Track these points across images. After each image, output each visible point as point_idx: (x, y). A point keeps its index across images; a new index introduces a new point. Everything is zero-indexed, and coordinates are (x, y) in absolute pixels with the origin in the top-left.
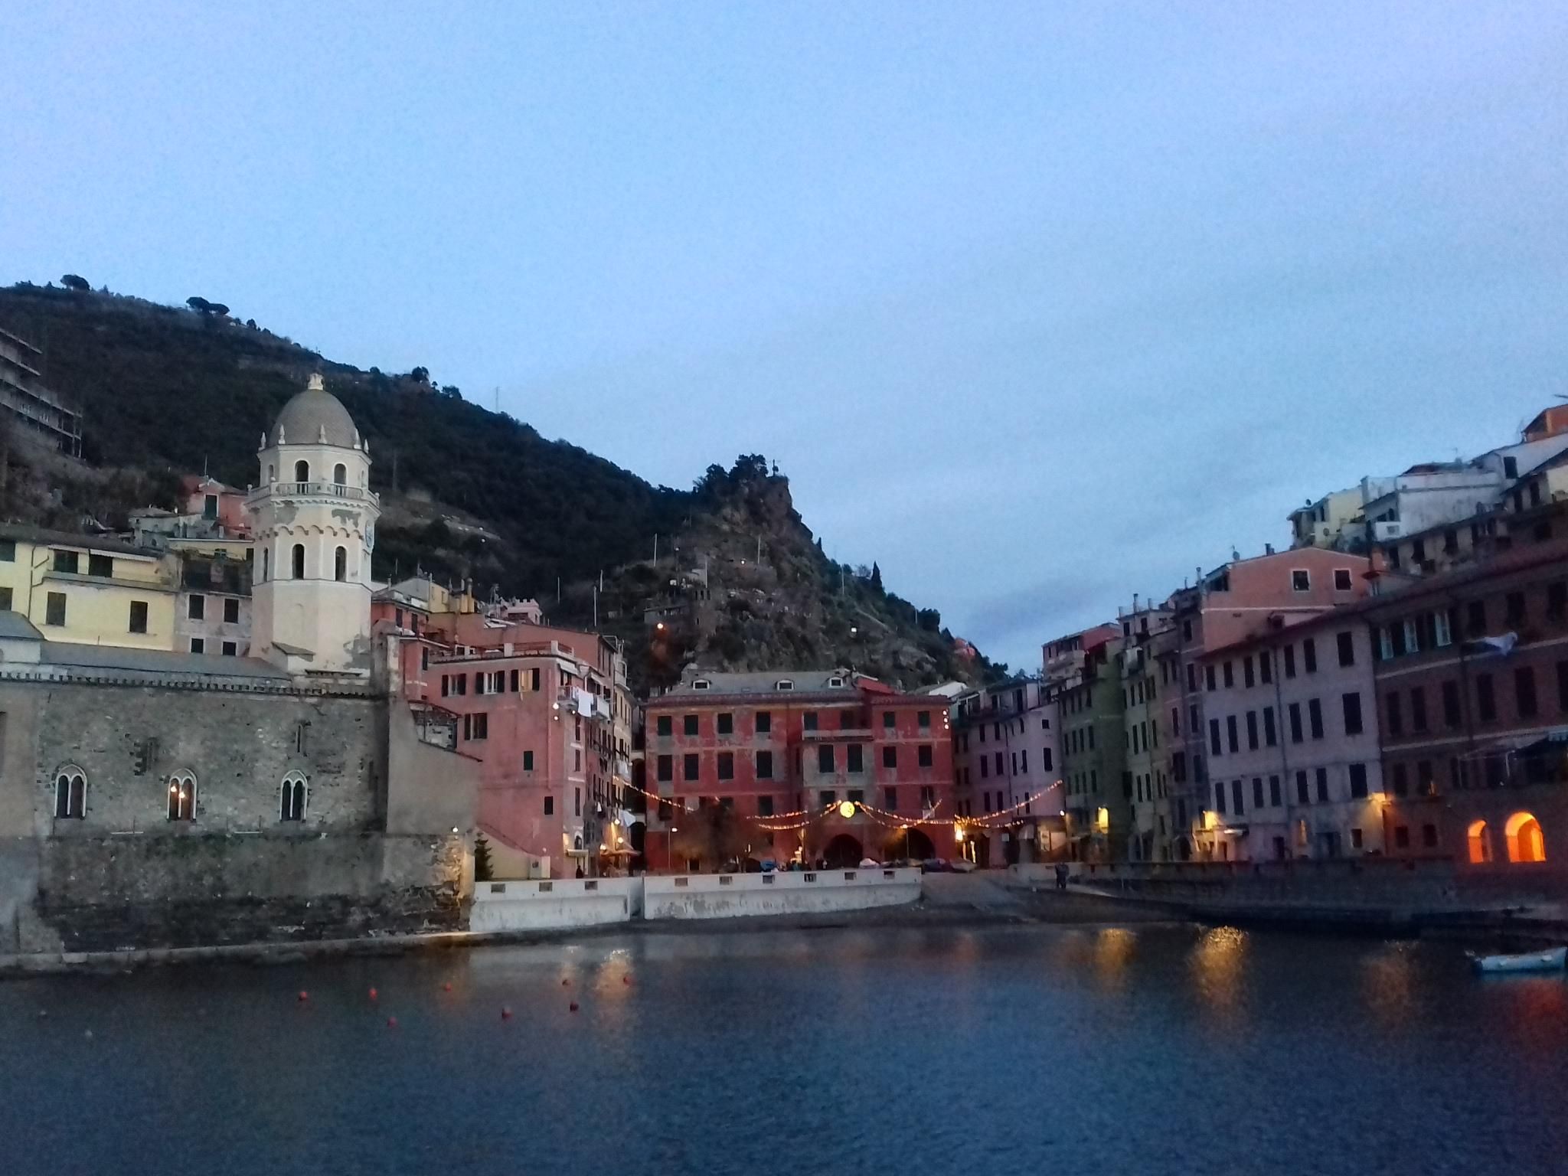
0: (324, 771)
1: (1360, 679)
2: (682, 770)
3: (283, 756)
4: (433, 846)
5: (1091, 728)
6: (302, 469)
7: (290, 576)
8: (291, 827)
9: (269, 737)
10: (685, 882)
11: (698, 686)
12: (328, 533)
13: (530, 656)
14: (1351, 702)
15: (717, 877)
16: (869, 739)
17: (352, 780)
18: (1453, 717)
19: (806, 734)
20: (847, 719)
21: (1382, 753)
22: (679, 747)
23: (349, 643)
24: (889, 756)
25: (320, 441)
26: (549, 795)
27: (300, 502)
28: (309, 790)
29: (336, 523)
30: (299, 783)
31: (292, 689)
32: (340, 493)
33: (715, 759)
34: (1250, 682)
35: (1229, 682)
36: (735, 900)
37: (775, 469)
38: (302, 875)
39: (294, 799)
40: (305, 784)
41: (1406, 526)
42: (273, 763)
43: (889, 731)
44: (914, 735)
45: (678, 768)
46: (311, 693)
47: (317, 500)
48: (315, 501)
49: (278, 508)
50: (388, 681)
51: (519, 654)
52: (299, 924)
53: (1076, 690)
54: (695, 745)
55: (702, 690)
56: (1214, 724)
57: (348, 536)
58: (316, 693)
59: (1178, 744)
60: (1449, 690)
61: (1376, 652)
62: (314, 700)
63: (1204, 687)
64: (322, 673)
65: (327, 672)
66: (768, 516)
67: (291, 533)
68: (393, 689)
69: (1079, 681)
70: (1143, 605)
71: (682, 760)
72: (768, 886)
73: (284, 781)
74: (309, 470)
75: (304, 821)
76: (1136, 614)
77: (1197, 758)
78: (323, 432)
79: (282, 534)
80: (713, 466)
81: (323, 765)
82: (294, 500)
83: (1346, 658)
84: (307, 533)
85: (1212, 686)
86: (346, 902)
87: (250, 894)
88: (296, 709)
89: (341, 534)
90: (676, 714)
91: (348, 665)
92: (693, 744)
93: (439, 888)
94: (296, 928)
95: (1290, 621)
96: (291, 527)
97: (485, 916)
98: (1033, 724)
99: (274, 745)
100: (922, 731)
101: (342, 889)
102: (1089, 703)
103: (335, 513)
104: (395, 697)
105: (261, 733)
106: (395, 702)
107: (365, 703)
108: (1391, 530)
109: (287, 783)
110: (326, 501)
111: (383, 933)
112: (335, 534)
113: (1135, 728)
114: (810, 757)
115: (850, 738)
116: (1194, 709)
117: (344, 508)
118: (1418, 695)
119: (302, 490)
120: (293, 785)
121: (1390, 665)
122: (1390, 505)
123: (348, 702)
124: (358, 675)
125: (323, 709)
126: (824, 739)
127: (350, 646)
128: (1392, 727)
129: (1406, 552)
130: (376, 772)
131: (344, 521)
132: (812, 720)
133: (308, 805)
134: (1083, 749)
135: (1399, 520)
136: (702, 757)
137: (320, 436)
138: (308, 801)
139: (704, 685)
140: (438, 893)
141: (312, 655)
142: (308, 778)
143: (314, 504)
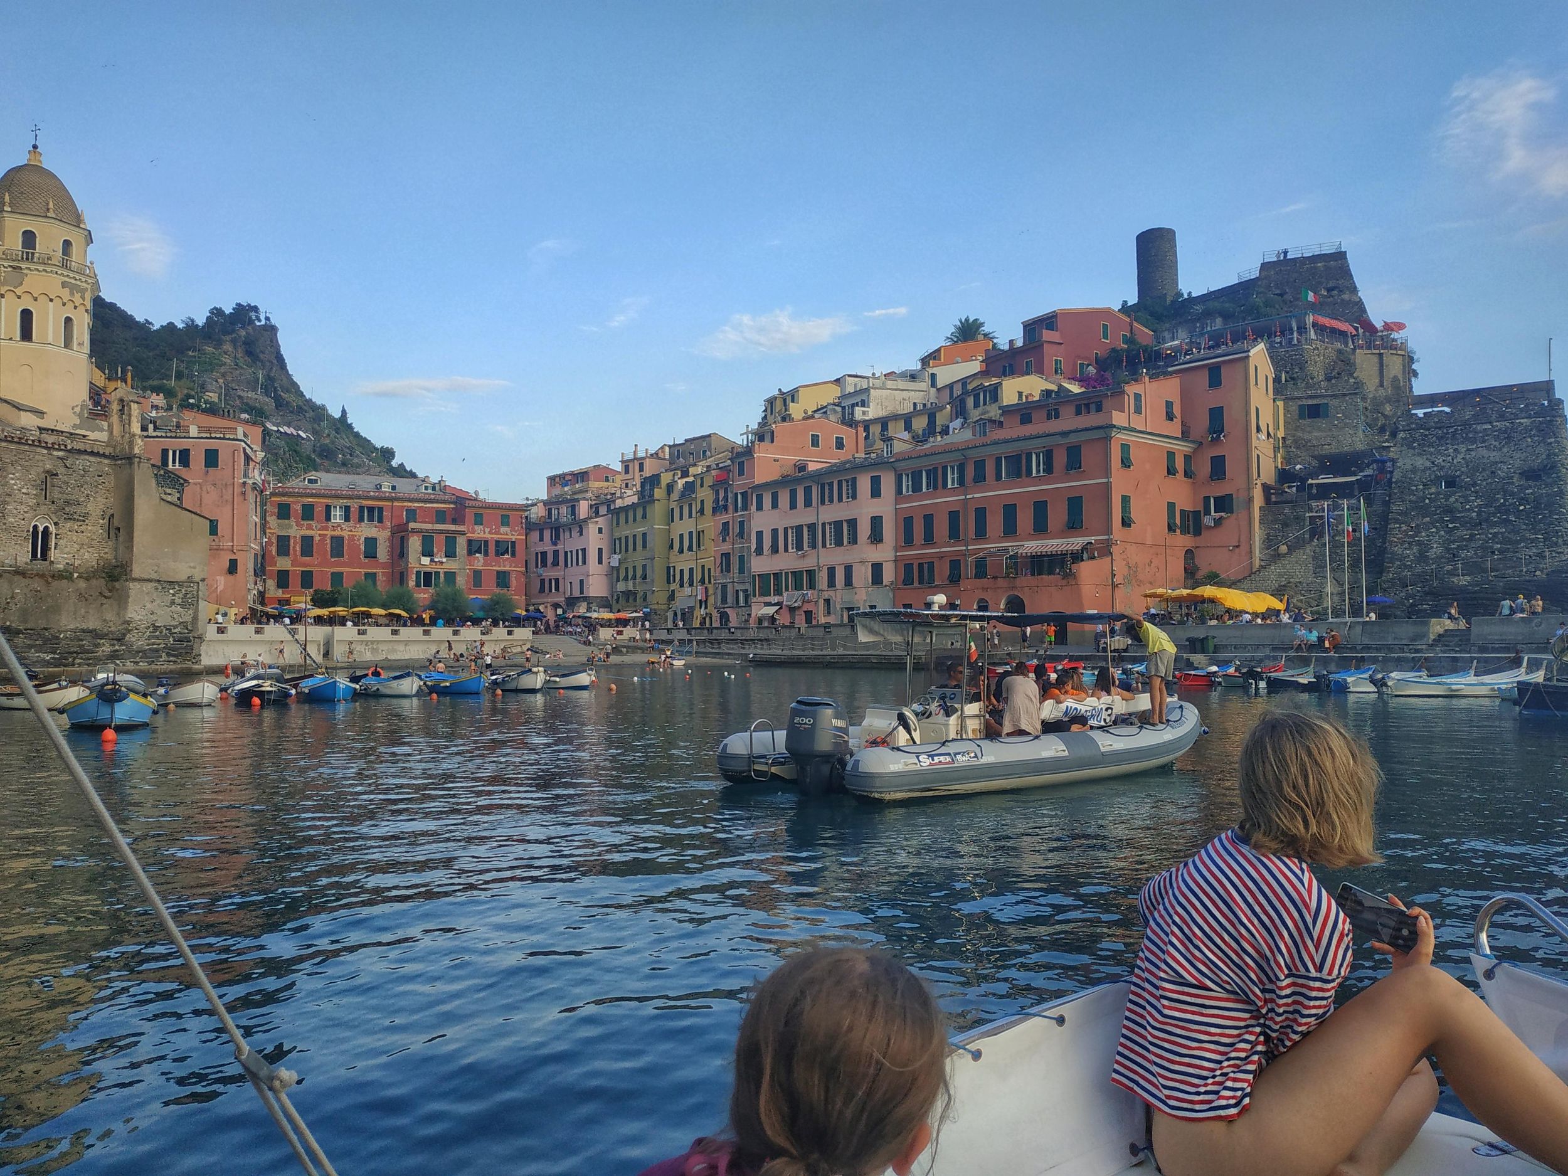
0: (70, 519)
1: (885, 507)
2: (298, 549)
3: (32, 502)
4: (171, 591)
5: (644, 535)
6: (29, 238)
7: (18, 336)
8: (39, 565)
9: (20, 484)
10: (364, 633)
11: (310, 481)
12: (58, 301)
13: (216, 438)
14: (877, 522)
15: (389, 629)
16: (463, 533)
17: (95, 528)
18: (954, 534)
19: (412, 525)
20: (441, 517)
21: (896, 556)
22: (295, 530)
23: (77, 406)
24: (475, 547)
25: (49, 215)
26: (233, 557)
27: (29, 269)
28: (56, 535)
29: (65, 294)
30: (46, 528)
31: (40, 441)
32: (65, 265)
33: (329, 541)
34: (793, 506)
35: (775, 505)
36: (401, 647)
37: (267, 319)
38: (56, 609)
39: (41, 542)
40: (52, 529)
41: (873, 411)
42: (23, 507)
43: (478, 528)
44: (497, 533)
45: (296, 547)
46: (57, 447)
47: (49, 269)
48: (45, 271)
49: (5, 272)
50: (131, 443)
51: (204, 435)
52: (55, 653)
53: (633, 506)
54: (314, 530)
55: (311, 486)
56: (760, 534)
57: (75, 307)
58: (62, 447)
59: (726, 547)
60: (954, 517)
61: (899, 491)
62: (61, 454)
63: (754, 508)
64: (52, 430)
65: (57, 431)
66: (261, 356)
67: (19, 297)
68: (137, 451)
69: (635, 499)
70: (641, 454)
71: (299, 540)
72: (426, 638)
73: (33, 524)
74: (37, 240)
75: (52, 562)
76: (635, 459)
77: (742, 558)
78: (51, 206)
79: (9, 295)
80: (215, 308)
81: (67, 511)
82: (23, 266)
83: (876, 493)
84: (36, 299)
85: (760, 507)
86: (96, 634)
87: (8, 623)
88: (46, 461)
89: (70, 305)
90: (295, 503)
91: (75, 426)
92: (309, 527)
93: (175, 627)
94: (51, 656)
95: (812, 467)
96: (19, 291)
97: (211, 653)
98: (592, 529)
99: (24, 490)
100: (503, 530)
101: (92, 624)
102: (644, 517)
103: (64, 285)
104: (140, 458)
105: (12, 479)
106: (139, 462)
107: (106, 461)
108: (864, 413)
109: (35, 527)
110: (56, 273)
111: (128, 664)
112: (64, 304)
113: (681, 536)
114: (415, 544)
115: (447, 532)
116: (742, 523)
117: (73, 281)
118: (929, 520)
119: (29, 258)
120: (41, 529)
121: (908, 499)
122: (864, 397)
123: (92, 459)
124: (84, 436)
125: (68, 463)
126: (427, 531)
127: (78, 410)
128: (908, 539)
129: (876, 430)
130: (116, 522)
131: (72, 294)
132: (412, 514)
133: (55, 548)
134: (634, 549)
135: (868, 407)
136: (317, 538)
137: (48, 209)
138: (56, 544)
139: (316, 481)
140: (175, 631)
141: (43, 413)
142: (56, 524)
143: (44, 273)
